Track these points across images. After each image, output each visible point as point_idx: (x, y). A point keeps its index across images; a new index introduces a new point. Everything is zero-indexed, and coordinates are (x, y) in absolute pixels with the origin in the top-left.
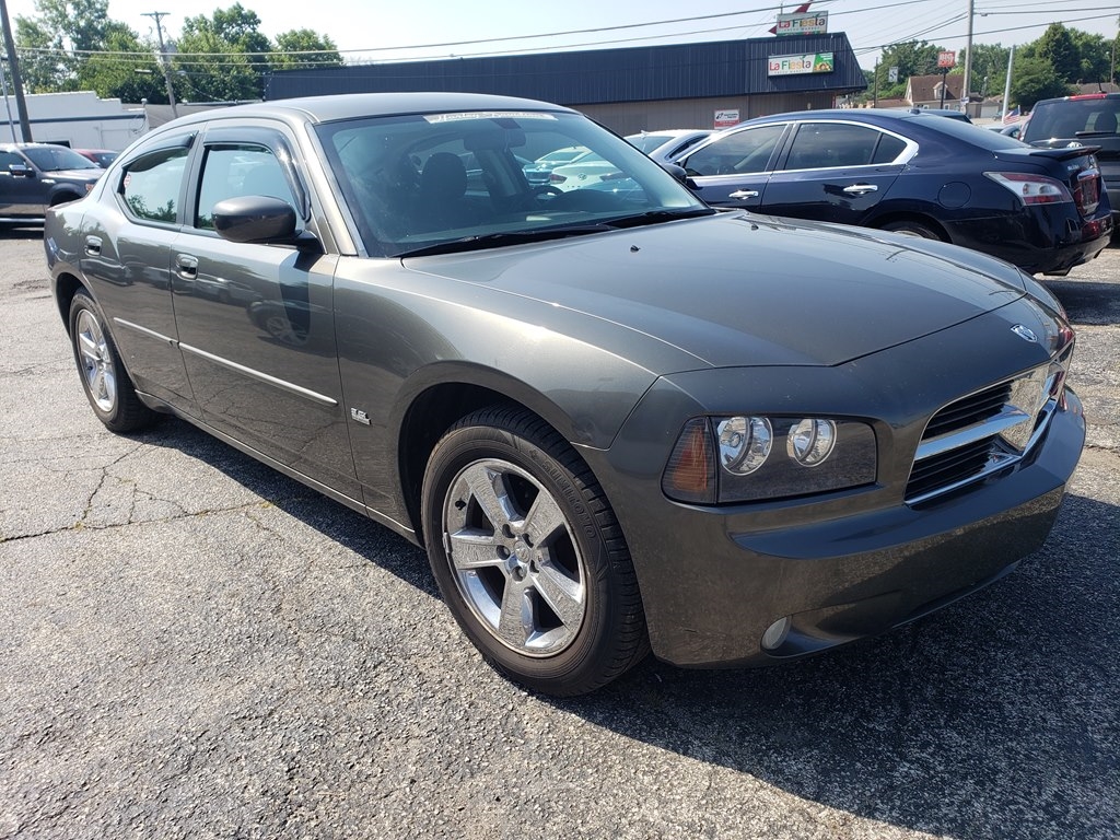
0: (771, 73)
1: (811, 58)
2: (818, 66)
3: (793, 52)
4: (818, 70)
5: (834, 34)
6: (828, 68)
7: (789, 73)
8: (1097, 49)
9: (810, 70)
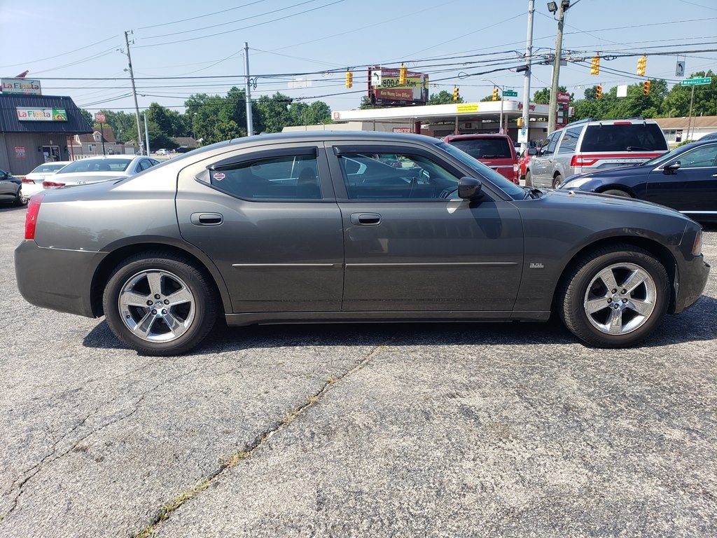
0: (20, 119)
1: (50, 111)
2: (56, 117)
3: (35, 106)
4: (56, 119)
5: (63, 97)
6: (64, 118)
7: (34, 119)
8: (176, 119)
9: (51, 119)
